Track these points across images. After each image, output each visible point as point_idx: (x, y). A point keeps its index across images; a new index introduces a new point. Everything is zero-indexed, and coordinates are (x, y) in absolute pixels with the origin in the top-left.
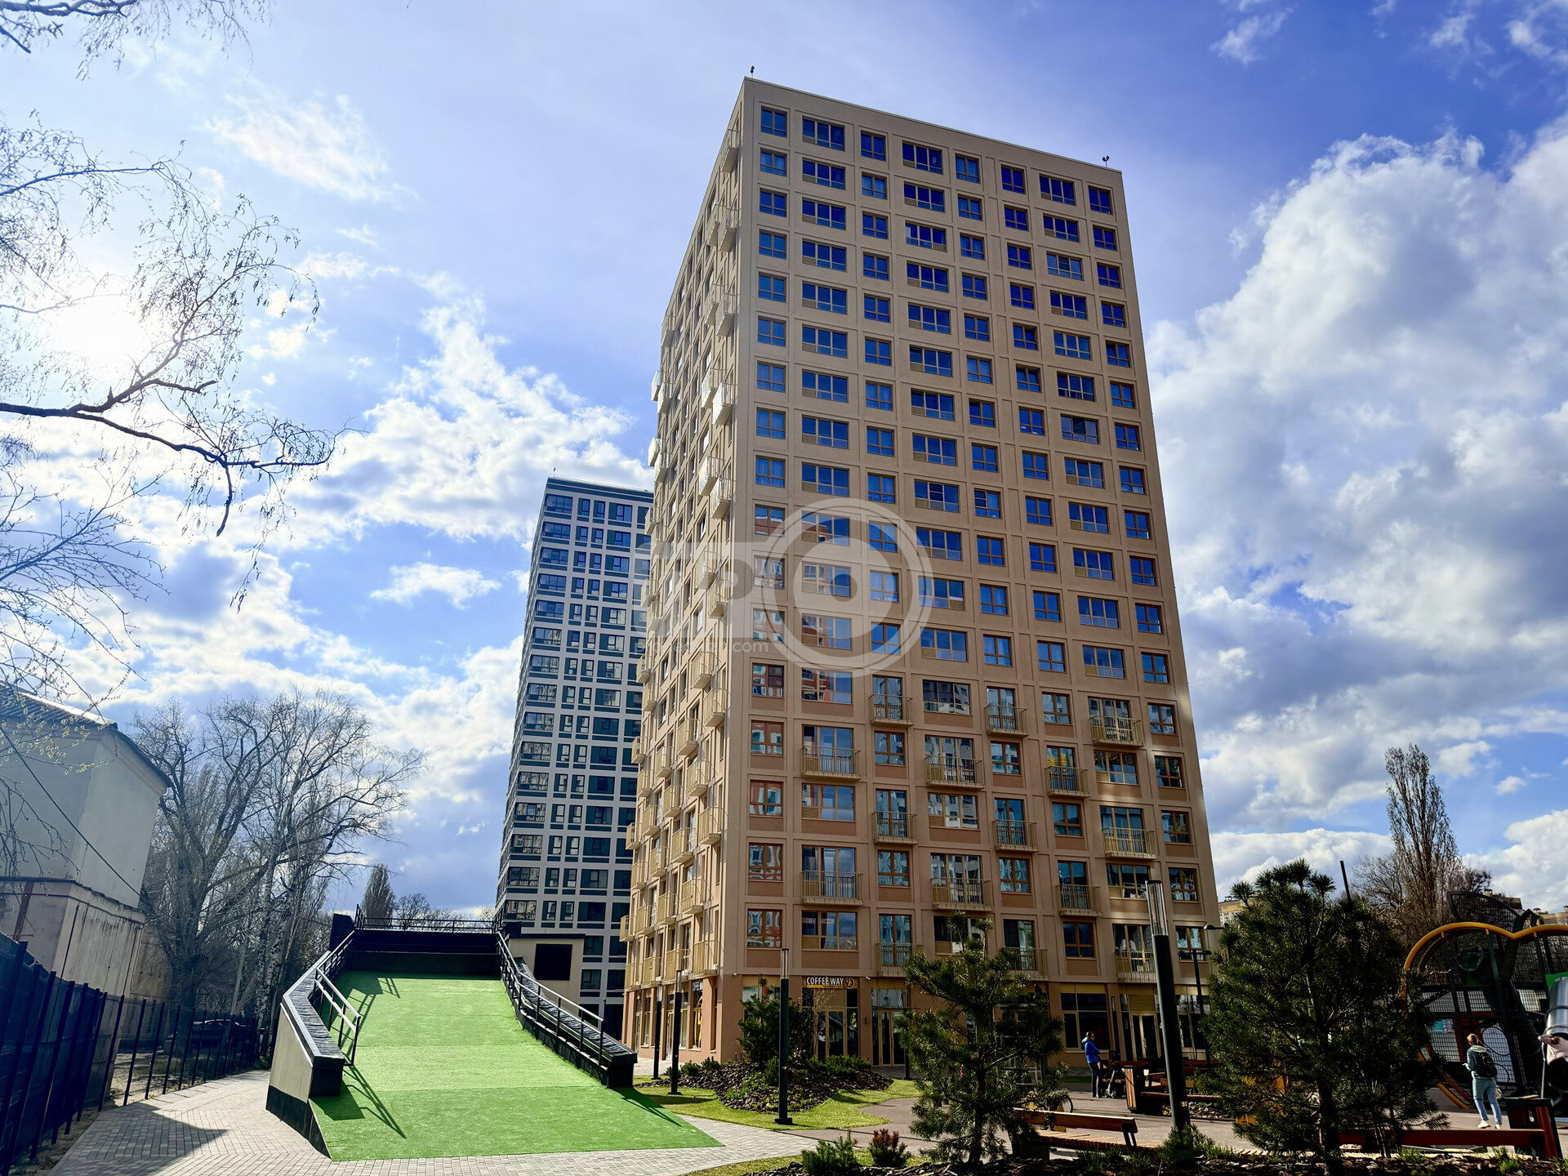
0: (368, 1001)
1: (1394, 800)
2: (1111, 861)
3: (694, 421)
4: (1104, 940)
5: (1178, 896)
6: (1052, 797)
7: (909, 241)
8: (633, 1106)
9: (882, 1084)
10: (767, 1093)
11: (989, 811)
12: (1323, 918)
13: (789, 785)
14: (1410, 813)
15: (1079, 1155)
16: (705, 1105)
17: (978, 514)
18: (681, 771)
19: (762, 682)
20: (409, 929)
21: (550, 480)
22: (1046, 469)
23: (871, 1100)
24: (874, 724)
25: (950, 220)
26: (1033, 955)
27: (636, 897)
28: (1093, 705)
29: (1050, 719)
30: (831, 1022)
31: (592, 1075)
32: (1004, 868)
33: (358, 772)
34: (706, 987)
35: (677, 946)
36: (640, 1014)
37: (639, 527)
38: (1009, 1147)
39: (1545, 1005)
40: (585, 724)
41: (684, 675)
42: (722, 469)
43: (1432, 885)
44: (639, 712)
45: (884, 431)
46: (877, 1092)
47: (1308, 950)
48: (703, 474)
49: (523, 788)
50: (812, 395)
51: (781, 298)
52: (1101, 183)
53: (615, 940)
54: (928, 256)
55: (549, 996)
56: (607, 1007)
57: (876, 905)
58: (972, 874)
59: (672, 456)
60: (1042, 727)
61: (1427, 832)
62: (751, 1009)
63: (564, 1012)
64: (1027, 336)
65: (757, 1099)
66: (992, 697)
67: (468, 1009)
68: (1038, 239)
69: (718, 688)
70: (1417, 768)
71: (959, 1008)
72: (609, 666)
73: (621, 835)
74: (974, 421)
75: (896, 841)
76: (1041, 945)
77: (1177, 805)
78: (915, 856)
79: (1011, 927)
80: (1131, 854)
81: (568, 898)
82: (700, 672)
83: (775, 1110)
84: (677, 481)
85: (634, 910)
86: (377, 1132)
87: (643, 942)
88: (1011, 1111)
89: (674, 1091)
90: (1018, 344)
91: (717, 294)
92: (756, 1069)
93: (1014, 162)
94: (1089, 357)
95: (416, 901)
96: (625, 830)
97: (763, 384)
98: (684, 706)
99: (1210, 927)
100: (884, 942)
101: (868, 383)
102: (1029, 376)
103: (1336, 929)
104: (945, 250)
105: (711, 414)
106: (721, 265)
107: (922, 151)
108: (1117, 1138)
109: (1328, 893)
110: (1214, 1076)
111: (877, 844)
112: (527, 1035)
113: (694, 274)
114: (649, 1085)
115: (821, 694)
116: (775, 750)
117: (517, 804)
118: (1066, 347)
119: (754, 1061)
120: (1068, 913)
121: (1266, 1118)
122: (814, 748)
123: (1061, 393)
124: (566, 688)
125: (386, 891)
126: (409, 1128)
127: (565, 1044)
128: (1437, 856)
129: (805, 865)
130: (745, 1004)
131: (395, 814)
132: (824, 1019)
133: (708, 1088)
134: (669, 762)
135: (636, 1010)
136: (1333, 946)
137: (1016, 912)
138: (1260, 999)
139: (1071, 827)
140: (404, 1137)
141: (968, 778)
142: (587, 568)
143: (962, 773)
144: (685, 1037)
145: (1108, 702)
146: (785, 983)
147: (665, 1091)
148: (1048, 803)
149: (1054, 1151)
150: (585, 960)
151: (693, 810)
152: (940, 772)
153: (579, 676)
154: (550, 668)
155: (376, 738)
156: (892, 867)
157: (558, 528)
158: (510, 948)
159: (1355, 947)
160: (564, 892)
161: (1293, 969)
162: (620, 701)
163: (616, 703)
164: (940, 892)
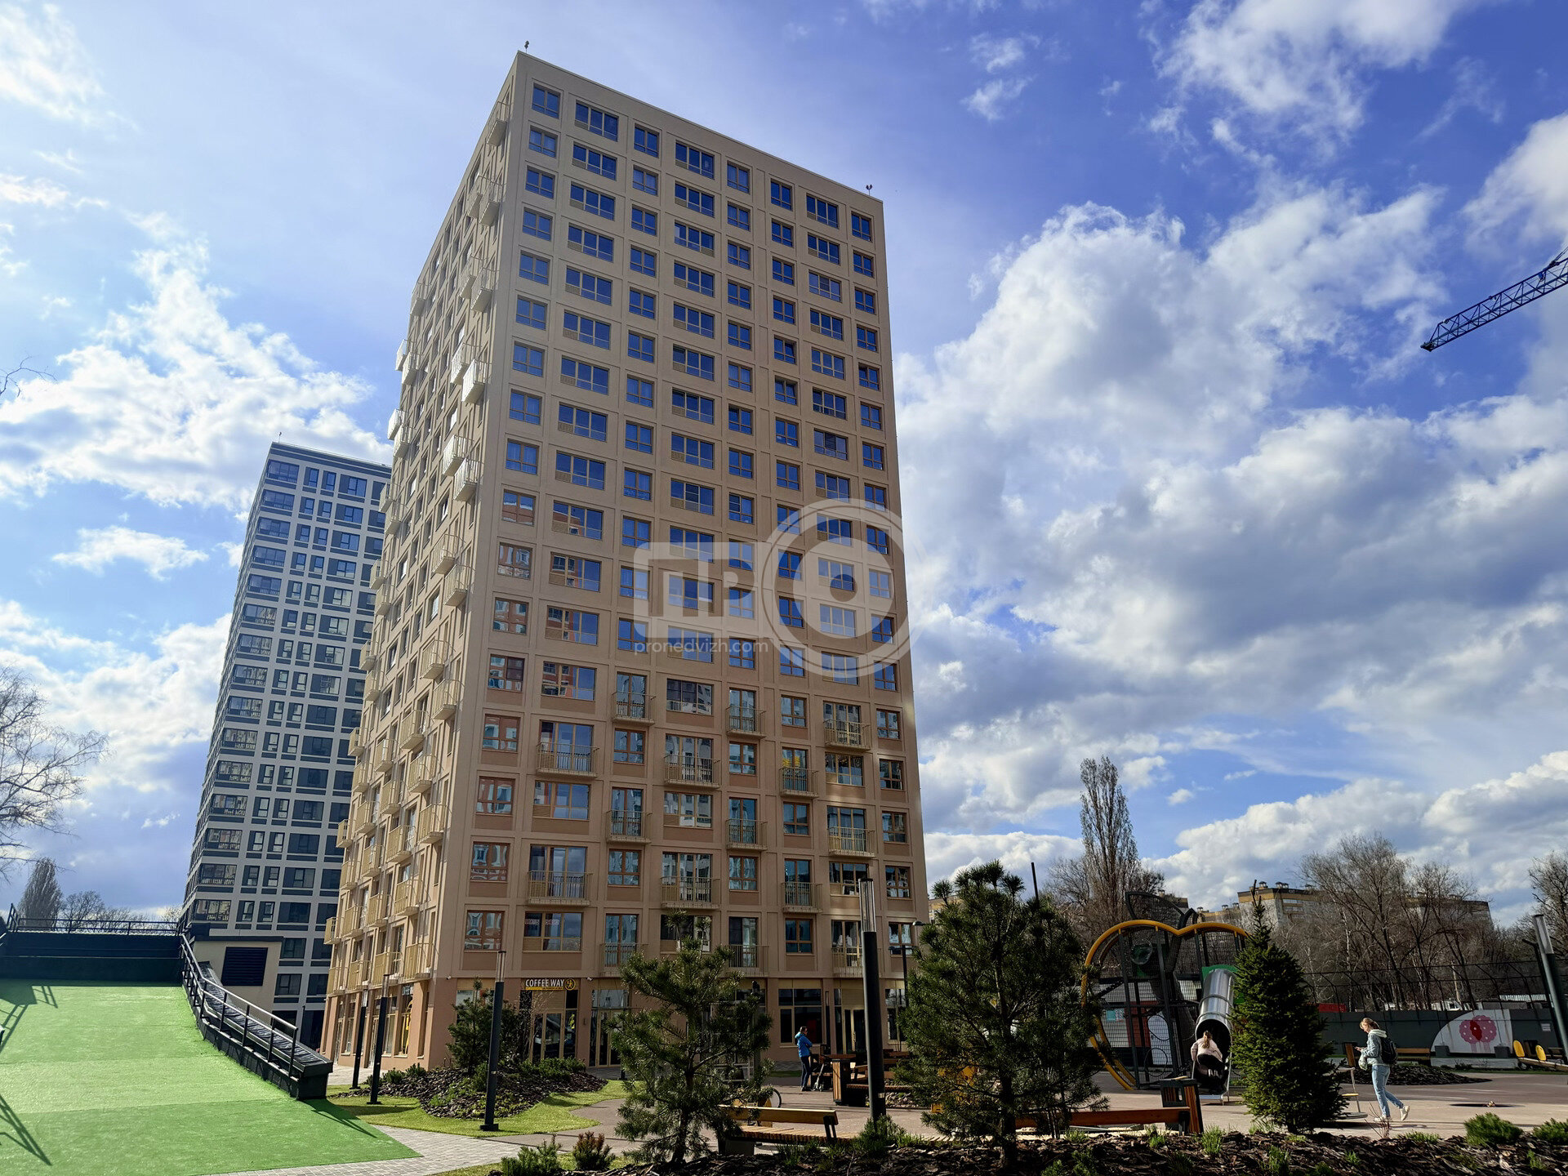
0: (17, 1013)
1: (1086, 807)
2: (834, 859)
3: (441, 397)
4: (822, 935)
5: (893, 893)
6: (784, 796)
7: (677, 241)
8: (324, 1120)
9: (595, 1085)
10: (475, 1099)
11: (723, 810)
12: (1012, 916)
13: (520, 784)
14: (1099, 819)
15: (777, 1148)
16: (405, 1115)
17: (731, 518)
18: (403, 765)
19: (500, 675)
20: (77, 932)
21: (274, 445)
22: (798, 479)
23: (584, 1103)
24: (615, 722)
25: (718, 224)
26: (754, 951)
27: (345, 897)
28: (828, 709)
29: (787, 721)
30: (549, 1024)
31: (280, 1087)
32: (734, 865)
33: (23, 755)
34: (417, 992)
35: (388, 949)
36: (342, 1020)
37: (373, 503)
38: (714, 1144)
39: (1199, 993)
40: (298, 712)
41: (414, 664)
42: (470, 449)
43: (1114, 886)
44: (361, 702)
45: (644, 427)
46: (590, 1094)
47: (998, 947)
48: (448, 452)
49: (220, 777)
50: (572, 383)
51: (544, 280)
52: (864, 211)
53: (319, 942)
54: (695, 258)
55: (236, 1003)
56: (306, 1013)
57: (601, 904)
58: (703, 872)
59: (415, 432)
60: (779, 730)
61: (1113, 837)
62: (463, 1014)
63: (252, 1019)
64: (787, 349)
65: (463, 1106)
66: (733, 697)
67: (140, 1019)
68: (801, 256)
69: (450, 680)
70: (1107, 778)
71: (673, 1007)
72: (329, 651)
73: (332, 832)
74: (733, 427)
75: (628, 840)
76: (763, 941)
77: (896, 806)
78: (647, 856)
79: (736, 924)
80: (852, 853)
81: (268, 898)
82: (432, 661)
83: (481, 1116)
84: (419, 457)
85: (342, 911)
86: (16, 1160)
87: (350, 945)
88: (718, 1109)
89: (374, 1101)
90: (777, 356)
91: (474, 268)
92: (465, 1075)
93: (784, 178)
94: (843, 377)
95: (87, 900)
96: (336, 827)
97: (519, 365)
98: (411, 697)
99: (918, 924)
100: (609, 943)
101: (629, 377)
102: (787, 388)
103: (1023, 926)
104: (713, 255)
105: (460, 391)
106: (481, 238)
107: (695, 152)
108: (819, 1131)
109: (1018, 893)
110: (909, 1068)
111: (609, 843)
112: (208, 1046)
113: (451, 244)
114: (346, 1095)
115: (562, 689)
116: (510, 746)
117: (214, 796)
118: (822, 365)
119: (464, 1066)
120: (791, 910)
121: (952, 1107)
122: (552, 745)
123: (816, 408)
124: (278, 673)
125: (52, 889)
126: (57, 1153)
127: (252, 1055)
128: (1120, 859)
129: (533, 865)
130: (456, 1009)
131: (66, 803)
132: (541, 1020)
133: (411, 1096)
134: (391, 755)
135: (338, 1016)
136: (1020, 943)
137: (740, 910)
138: (953, 994)
139: (799, 827)
140: (48, 1163)
141: (706, 777)
142: (311, 543)
143: (700, 773)
144: (391, 1043)
145: (841, 707)
146: (500, 986)
147: (363, 1101)
148: (779, 801)
149: (759, 1146)
150: (281, 964)
151: (414, 807)
152: (678, 770)
153: (293, 659)
154: (260, 650)
155: (47, 717)
156: (623, 866)
157: (279, 497)
158: (195, 952)
159: (1039, 943)
160: (264, 892)
161: (984, 964)
162: (339, 688)
163: (334, 691)
164: (669, 890)
